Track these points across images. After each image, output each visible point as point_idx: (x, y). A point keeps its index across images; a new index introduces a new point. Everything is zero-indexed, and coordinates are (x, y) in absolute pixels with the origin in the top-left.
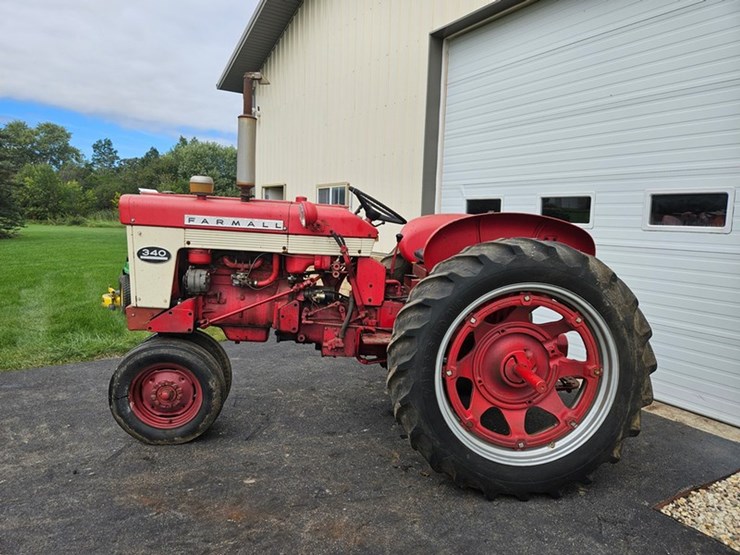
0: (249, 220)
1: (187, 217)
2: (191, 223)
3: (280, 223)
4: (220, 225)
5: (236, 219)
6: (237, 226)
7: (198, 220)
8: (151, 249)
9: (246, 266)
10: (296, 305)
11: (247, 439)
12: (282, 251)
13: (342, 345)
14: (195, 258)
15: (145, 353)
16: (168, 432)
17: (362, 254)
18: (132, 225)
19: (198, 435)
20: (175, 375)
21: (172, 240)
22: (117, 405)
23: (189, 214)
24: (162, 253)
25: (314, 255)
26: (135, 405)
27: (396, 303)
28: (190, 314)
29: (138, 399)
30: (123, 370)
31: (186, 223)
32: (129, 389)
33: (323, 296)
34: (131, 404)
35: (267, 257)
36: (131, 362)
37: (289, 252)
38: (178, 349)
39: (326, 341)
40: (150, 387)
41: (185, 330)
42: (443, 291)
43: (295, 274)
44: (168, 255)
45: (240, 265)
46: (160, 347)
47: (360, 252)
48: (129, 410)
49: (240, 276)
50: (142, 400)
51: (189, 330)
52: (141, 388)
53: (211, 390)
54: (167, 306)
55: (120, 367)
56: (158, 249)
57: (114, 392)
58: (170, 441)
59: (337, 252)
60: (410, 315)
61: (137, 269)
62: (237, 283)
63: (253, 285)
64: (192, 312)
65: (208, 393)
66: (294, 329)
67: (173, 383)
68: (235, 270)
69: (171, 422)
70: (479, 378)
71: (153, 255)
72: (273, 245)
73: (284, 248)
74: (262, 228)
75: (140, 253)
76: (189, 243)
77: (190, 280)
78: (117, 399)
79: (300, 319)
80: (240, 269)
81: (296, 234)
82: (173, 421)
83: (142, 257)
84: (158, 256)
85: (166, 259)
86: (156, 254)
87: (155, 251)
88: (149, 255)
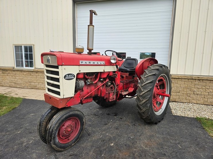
0: (97, 62)
1: (81, 61)
2: (82, 64)
3: (104, 62)
4: (90, 64)
5: (94, 62)
6: (94, 64)
7: (84, 62)
8: (69, 75)
9: (91, 77)
10: (105, 88)
11: (89, 135)
12: (103, 71)
16: (69, 143)
21: (74, 70)
22: (54, 141)
25: (109, 72)
26: (58, 138)
28: (79, 97)
31: (81, 64)
37: (105, 71)
39: (110, 97)
40: (63, 129)
43: (103, 78)
44: (74, 76)
45: (89, 77)
46: (70, 112)
48: (57, 141)
50: (59, 135)
51: (79, 103)
52: (59, 131)
54: (73, 96)
56: (71, 74)
57: (53, 136)
58: (71, 146)
59: (116, 70)
66: (105, 95)
67: (70, 124)
72: (101, 69)
73: (104, 70)
74: (100, 64)
75: (65, 77)
76: (80, 71)
77: (80, 85)
80: (88, 79)
81: (107, 66)
82: (69, 139)
83: (66, 78)
84: (71, 77)
85: (74, 78)
86: (70, 76)
87: (70, 75)
88: (68, 77)
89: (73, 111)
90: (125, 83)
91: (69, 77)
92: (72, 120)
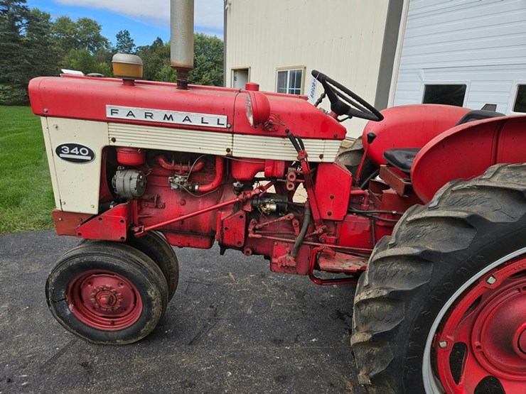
0: (184, 114)
1: (109, 108)
2: (115, 116)
3: (223, 119)
4: (149, 119)
5: (169, 113)
6: (170, 121)
7: (122, 112)
8: (71, 146)
9: (185, 167)
10: (241, 217)
11: (191, 344)
12: (225, 153)
13: (294, 264)
14: (122, 158)
15: (78, 259)
16: (110, 333)
17: (325, 160)
18: (46, 116)
19: (140, 338)
20: (112, 280)
21: (94, 136)
22: (55, 307)
23: (111, 103)
24: (84, 152)
25: (264, 160)
26: (76, 306)
27: (361, 218)
28: (122, 221)
29: (78, 300)
30: (56, 274)
31: (109, 115)
32: (66, 293)
33: (274, 207)
34: (71, 306)
35: (209, 160)
36: (63, 268)
37: (234, 155)
38: (112, 256)
39: (276, 257)
40: (89, 291)
41: (118, 238)
42: (454, 240)
43: (242, 181)
44: (91, 154)
45: (178, 167)
46: (93, 254)
47: (321, 157)
48: (68, 313)
49: (178, 179)
50: (82, 302)
51: (123, 238)
52: (80, 291)
53: (150, 300)
54: (95, 212)
55: (53, 272)
56: (79, 147)
57: (50, 295)
59: (293, 156)
60: (395, 267)
61: (58, 168)
62: (175, 187)
63: (193, 191)
64: (124, 219)
65: (148, 302)
66: (239, 243)
67: (111, 288)
68: (173, 172)
69: (113, 323)
70: (477, 343)
71: (73, 153)
72: (215, 145)
73: (228, 150)
74: (200, 124)
75: (59, 150)
76: (114, 140)
77: (119, 185)
78: (54, 302)
79: (247, 233)
80: (178, 171)
81: (243, 134)
82: (116, 323)
83: (61, 155)
84: (79, 154)
85: (89, 158)
86: (77, 153)
87: (76, 149)
88: (70, 153)
89: (104, 255)
90: (380, 224)
91: (75, 154)
92: (115, 278)
